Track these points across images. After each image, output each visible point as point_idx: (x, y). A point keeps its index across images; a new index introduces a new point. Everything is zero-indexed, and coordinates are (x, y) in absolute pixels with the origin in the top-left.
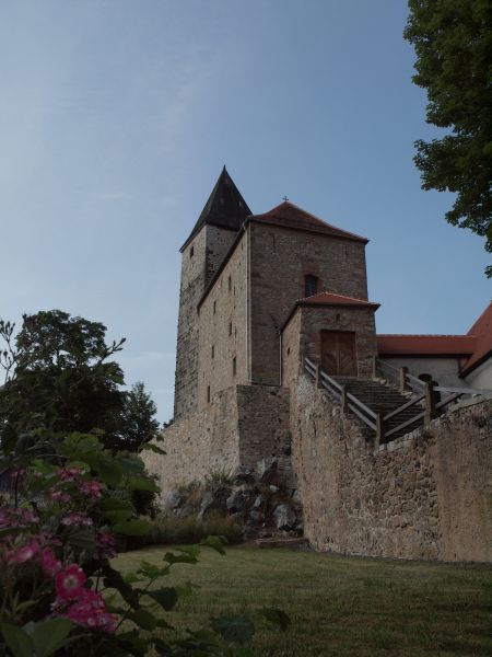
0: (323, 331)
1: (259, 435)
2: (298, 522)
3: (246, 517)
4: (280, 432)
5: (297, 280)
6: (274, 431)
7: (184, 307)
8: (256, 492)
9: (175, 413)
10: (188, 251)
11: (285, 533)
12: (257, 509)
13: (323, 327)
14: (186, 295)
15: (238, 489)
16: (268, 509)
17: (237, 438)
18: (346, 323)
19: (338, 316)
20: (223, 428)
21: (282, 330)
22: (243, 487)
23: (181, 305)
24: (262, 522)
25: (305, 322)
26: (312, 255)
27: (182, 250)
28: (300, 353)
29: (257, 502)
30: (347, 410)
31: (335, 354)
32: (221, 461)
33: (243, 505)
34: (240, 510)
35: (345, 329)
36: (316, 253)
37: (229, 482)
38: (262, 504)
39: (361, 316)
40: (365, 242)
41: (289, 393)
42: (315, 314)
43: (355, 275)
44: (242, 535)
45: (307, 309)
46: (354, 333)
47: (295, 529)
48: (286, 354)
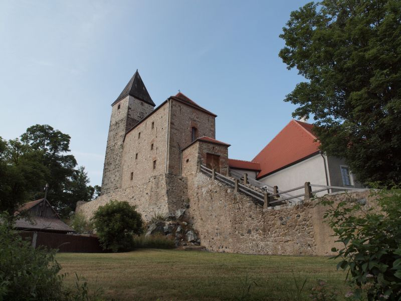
0: (208, 154)
1: (175, 198)
2: (198, 239)
3: (174, 236)
4: (184, 198)
5: (189, 129)
6: (181, 197)
7: (112, 133)
8: (178, 224)
9: (103, 183)
10: (116, 106)
11: (192, 244)
12: (178, 232)
13: (207, 152)
14: (113, 127)
15: (168, 223)
16: (184, 232)
17: (167, 199)
18: (217, 151)
19: (214, 148)
20: (157, 194)
21: (182, 151)
22: (171, 222)
23: (110, 131)
24: (181, 238)
25: (200, 148)
26: (195, 119)
27: (113, 105)
28: (198, 163)
29: (179, 229)
30: (239, 191)
31: (211, 164)
32: (156, 209)
33: (172, 230)
34: (170, 233)
35: (216, 154)
36: (197, 118)
37: (163, 219)
38: (181, 230)
39: (222, 149)
40: (216, 116)
41: (187, 180)
42: (205, 146)
43: (211, 130)
44: (174, 244)
45: (201, 143)
46: (219, 156)
47: (196, 242)
48: (185, 162)
